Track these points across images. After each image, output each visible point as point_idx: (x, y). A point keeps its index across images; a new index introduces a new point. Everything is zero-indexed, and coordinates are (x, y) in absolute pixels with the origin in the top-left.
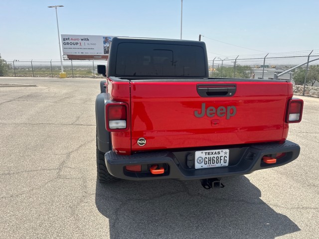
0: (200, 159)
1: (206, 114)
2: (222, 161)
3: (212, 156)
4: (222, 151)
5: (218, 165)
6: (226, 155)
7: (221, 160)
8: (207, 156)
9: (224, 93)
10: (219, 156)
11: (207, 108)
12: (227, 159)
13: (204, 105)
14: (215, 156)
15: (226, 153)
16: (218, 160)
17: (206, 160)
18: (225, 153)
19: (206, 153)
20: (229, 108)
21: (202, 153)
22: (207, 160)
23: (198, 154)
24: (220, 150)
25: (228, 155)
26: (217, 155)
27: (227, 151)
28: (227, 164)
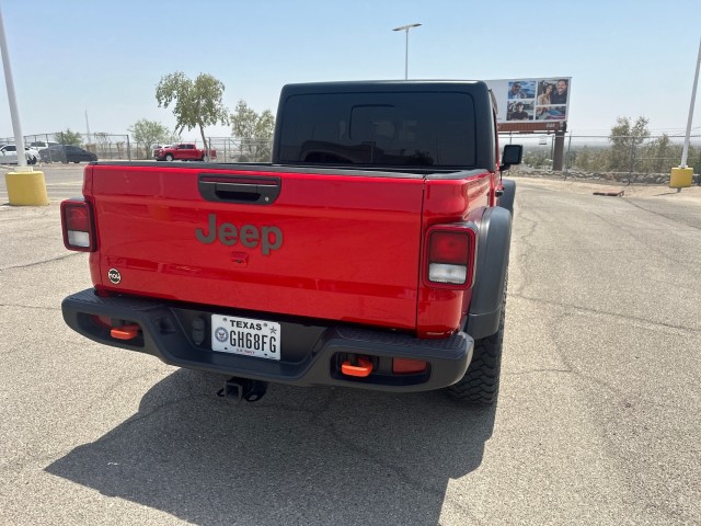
0: (222, 332)
1: (217, 237)
2: (267, 346)
3: (246, 331)
4: (266, 325)
5: (259, 353)
6: (273, 335)
7: (263, 343)
8: (236, 329)
9: (252, 197)
10: (260, 333)
11: (218, 223)
12: (277, 343)
13: (212, 218)
14: (253, 332)
15: (273, 330)
16: (259, 342)
17: (234, 337)
18: (271, 330)
19: (233, 322)
20: (265, 231)
21: (225, 319)
22: (236, 337)
23: (218, 321)
24: (261, 322)
25: (278, 336)
26: (256, 332)
27: (277, 326)
28: (277, 356)
